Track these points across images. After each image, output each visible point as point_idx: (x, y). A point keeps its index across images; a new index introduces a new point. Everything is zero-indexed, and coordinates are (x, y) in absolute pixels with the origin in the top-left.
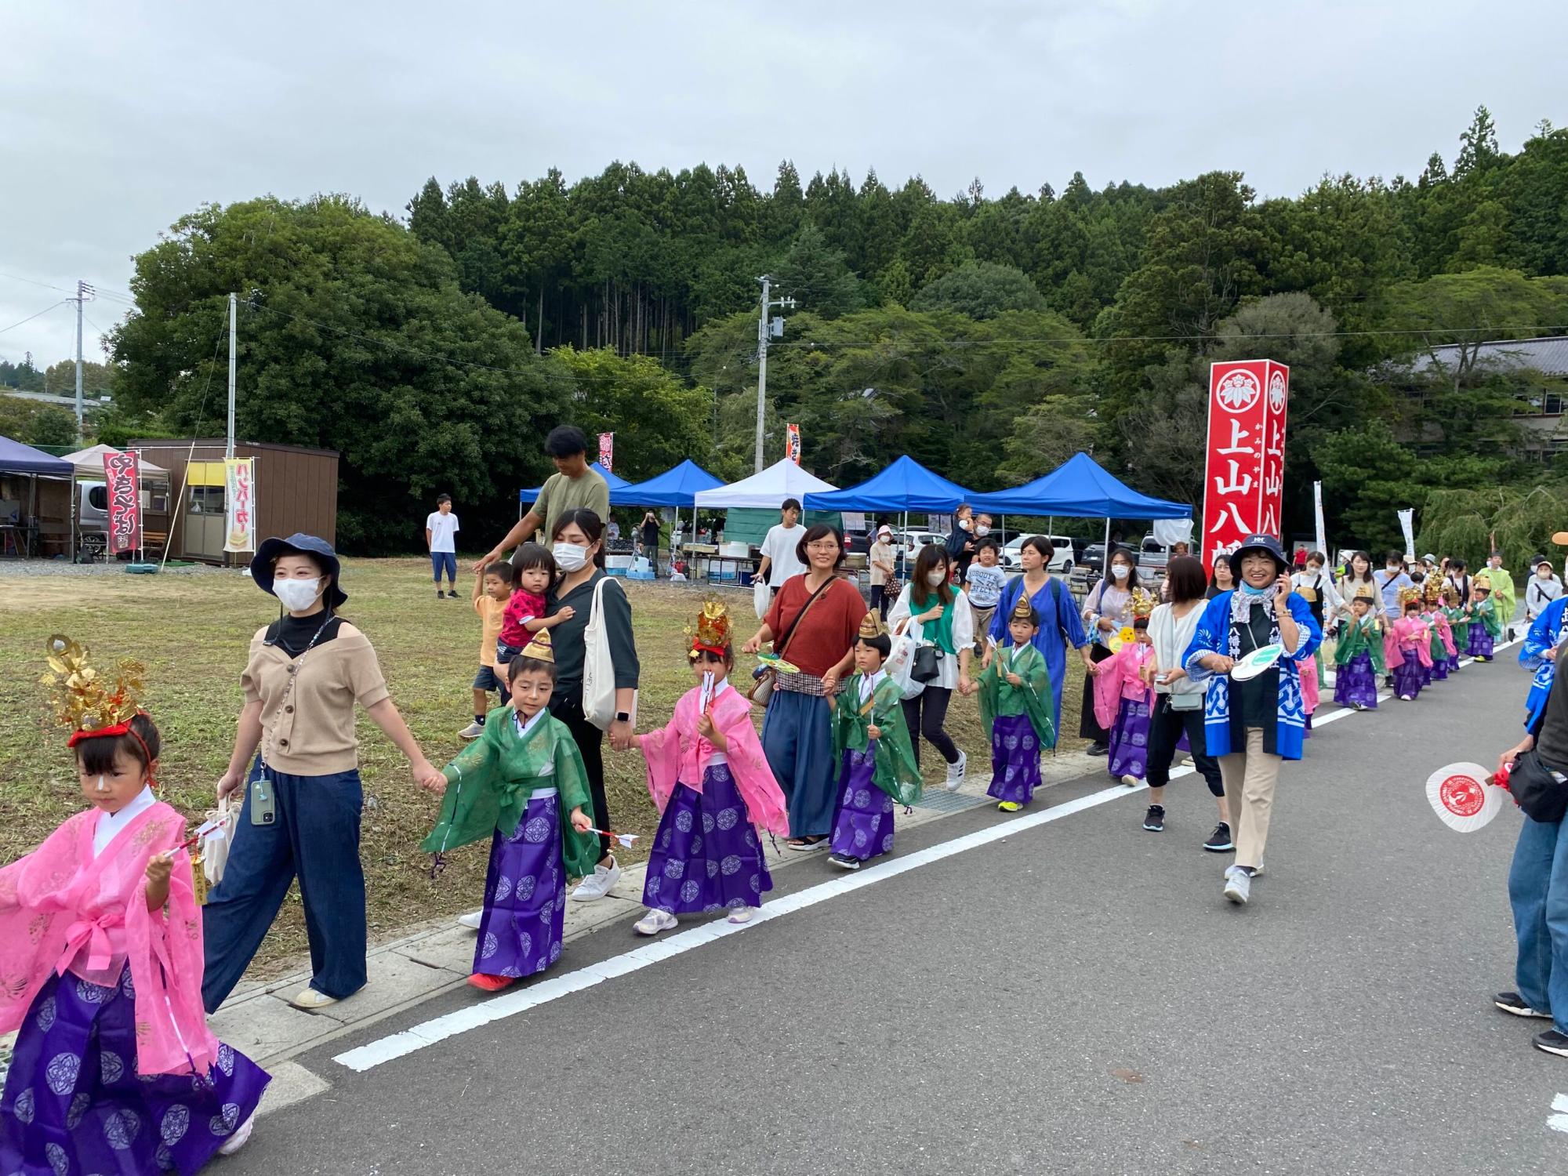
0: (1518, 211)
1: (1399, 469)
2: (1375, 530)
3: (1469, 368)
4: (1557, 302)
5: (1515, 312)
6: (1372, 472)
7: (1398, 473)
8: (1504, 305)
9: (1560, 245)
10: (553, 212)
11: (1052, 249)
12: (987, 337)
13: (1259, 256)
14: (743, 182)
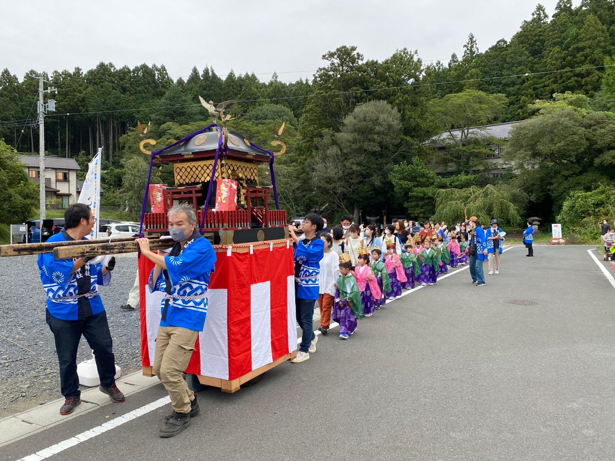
0: (486, 73)
1: (428, 181)
2: (419, 212)
3: (466, 137)
4: (500, 105)
5: (481, 109)
6: (416, 183)
7: (428, 183)
8: (477, 106)
9: (503, 86)
10: (71, 85)
11: (304, 100)
12: (258, 132)
13: (365, 85)
14: (164, 72)
